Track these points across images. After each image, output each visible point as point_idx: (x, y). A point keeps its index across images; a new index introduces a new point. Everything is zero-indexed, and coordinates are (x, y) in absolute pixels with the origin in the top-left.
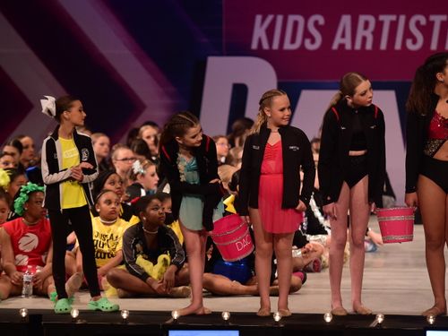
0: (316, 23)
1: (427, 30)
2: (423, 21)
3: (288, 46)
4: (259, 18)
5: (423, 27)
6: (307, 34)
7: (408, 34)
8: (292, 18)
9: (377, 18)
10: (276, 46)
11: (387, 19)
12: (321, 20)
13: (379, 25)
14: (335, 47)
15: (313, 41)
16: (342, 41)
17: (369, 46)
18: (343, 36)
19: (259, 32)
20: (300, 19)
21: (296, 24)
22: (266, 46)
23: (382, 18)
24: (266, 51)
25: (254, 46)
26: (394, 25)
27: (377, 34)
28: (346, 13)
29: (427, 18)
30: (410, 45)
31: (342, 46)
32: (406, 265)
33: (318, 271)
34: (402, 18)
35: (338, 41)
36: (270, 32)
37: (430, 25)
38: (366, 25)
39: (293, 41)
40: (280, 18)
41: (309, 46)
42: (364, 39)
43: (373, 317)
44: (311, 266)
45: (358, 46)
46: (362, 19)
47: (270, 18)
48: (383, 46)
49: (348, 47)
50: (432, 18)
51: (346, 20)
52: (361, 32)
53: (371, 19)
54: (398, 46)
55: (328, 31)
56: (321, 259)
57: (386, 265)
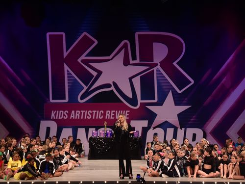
1: (92, 114)
2: (91, 112)
3: (60, 118)
4: (53, 111)
6: (64, 115)
7: (88, 115)
8: (60, 111)
10: (57, 118)
11: (83, 112)
12: (67, 112)
13: (81, 113)
15: (66, 117)
17: (79, 118)
18: (73, 115)
19: (53, 115)
20: (63, 112)
21: (61, 113)
22: (54, 118)
23: (81, 111)
25: (52, 118)
26: (84, 113)
27: (80, 115)
28: (73, 110)
30: (88, 117)
31: (72, 118)
32: (88, 169)
33: (68, 171)
34: (86, 111)
35: (71, 117)
36: (55, 115)
38: (78, 113)
39: (61, 117)
40: (58, 111)
41: (64, 118)
43: (80, 182)
45: (76, 118)
46: (77, 111)
47: (55, 111)
48: (82, 118)
49: (74, 118)
50: (93, 111)
51: (73, 112)
52: (77, 115)
53: (79, 112)
54: (85, 118)
55: (69, 115)
57: (82, 169)
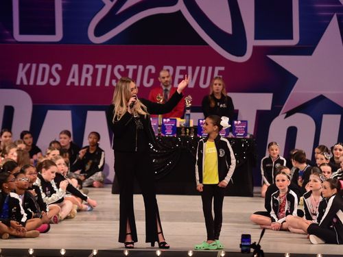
0: (57, 69)
1: (124, 74)
2: (122, 69)
3: (39, 83)
4: (21, 65)
5: (122, 72)
6: (51, 76)
7: (113, 77)
8: (42, 66)
9: (94, 67)
10: (31, 83)
11: (100, 67)
12: (60, 67)
13: (96, 71)
14: (68, 84)
15: (55, 80)
16: (73, 80)
17: (89, 84)
18: (73, 77)
19: (21, 74)
20: (47, 66)
21: (44, 69)
22: (25, 83)
23: (97, 66)
24: (26, 86)
25: (18, 82)
26: (104, 71)
27: (94, 76)
28: (76, 63)
29: (125, 67)
30: (114, 83)
31: (73, 83)
33: (56, 223)
34: (110, 67)
35: (70, 80)
36: (28, 74)
37: (127, 71)
38: (88, 71)
39: (42, 80)
40: (34, 66)
41: (52, 83)
42: (86, 79)
43: (91, 251)
44: (52, 219)
45: (82, 84)
46: (85, 67)
47: (28, 65)
48: (98, 84)
49: (77, 84)
50: (128, 67)
51: (75, 67)
52: (84, 75)
53: (91, 67)
54: (107, 84)
55: (64, 74)
56: (58, 215)
57: (98, 219)
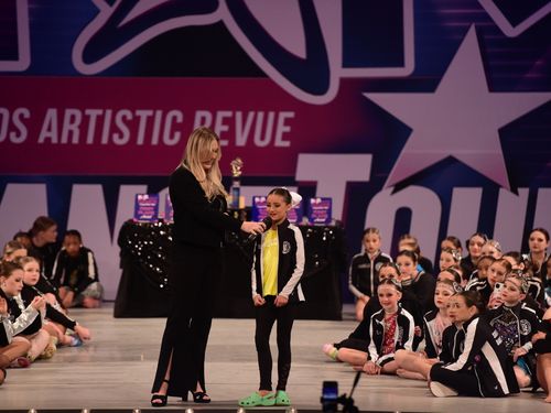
0: (21, 116)
1: (133, 125)
2: (129, 116)
5: (129, 121)
6: (12, 127)
7: (114, 129)
9: (83, 112)
11: (93, 113)
12: (27, 114)
13: (86, 119)
14: (41, 140)
15: (18, 135)
16: (48, 135)
17: (75, 140)
18: (49, 129)
20: (5, 112)
23: (88, 112)
26: (100, 120)
27: (84, 127)
28: (52, 107)
29: (133, 112)
30: (117, 140)
31: (48, 140)
32: (112, 359)
34: (109, 113)
35: (44, 135)
37: (137, 119)
38: (73, 119)
41: (14, 139)
42: (71, 133)
45: (64, 140)
46: (68, 113)
48: (90, 140)
49: (55, 140)
50: (139, 113)
51: (52, 114)
52: (67, 126)
53: (78, 113)
54: (105, 140)
55: (34, 125)
